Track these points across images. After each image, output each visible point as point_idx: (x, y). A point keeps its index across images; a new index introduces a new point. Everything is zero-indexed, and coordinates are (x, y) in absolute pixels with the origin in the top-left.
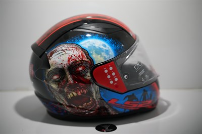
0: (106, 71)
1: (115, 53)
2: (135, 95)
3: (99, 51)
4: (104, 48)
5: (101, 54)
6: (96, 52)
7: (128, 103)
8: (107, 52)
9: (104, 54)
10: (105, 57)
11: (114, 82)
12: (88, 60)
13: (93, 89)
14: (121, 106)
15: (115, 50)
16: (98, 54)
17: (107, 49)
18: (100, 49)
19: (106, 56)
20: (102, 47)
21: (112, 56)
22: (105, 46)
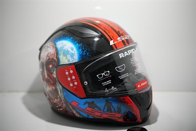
0: (67, 73)
1: (79, 58)
2: (95, 103)
3: (66, 53)
4: (71, 51)
5: (66, 56)
6: (63, 53)
7: (90, 109)
8: (72, 55)
9: (69, 57)
10: (69, 60)
11: (74, 85)
12: (56, 59)
13: (58, 87)
14: (83, 110)
15: (81, 55)
16: (64, 56)
17: (73, 52)
18: (68, 51)
19: (70, 58)
20: (70, 50)
21: (75, 60)
22: (72, 49)
